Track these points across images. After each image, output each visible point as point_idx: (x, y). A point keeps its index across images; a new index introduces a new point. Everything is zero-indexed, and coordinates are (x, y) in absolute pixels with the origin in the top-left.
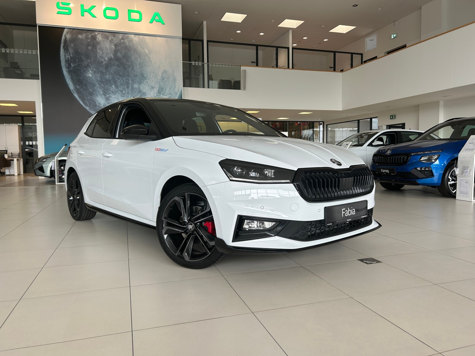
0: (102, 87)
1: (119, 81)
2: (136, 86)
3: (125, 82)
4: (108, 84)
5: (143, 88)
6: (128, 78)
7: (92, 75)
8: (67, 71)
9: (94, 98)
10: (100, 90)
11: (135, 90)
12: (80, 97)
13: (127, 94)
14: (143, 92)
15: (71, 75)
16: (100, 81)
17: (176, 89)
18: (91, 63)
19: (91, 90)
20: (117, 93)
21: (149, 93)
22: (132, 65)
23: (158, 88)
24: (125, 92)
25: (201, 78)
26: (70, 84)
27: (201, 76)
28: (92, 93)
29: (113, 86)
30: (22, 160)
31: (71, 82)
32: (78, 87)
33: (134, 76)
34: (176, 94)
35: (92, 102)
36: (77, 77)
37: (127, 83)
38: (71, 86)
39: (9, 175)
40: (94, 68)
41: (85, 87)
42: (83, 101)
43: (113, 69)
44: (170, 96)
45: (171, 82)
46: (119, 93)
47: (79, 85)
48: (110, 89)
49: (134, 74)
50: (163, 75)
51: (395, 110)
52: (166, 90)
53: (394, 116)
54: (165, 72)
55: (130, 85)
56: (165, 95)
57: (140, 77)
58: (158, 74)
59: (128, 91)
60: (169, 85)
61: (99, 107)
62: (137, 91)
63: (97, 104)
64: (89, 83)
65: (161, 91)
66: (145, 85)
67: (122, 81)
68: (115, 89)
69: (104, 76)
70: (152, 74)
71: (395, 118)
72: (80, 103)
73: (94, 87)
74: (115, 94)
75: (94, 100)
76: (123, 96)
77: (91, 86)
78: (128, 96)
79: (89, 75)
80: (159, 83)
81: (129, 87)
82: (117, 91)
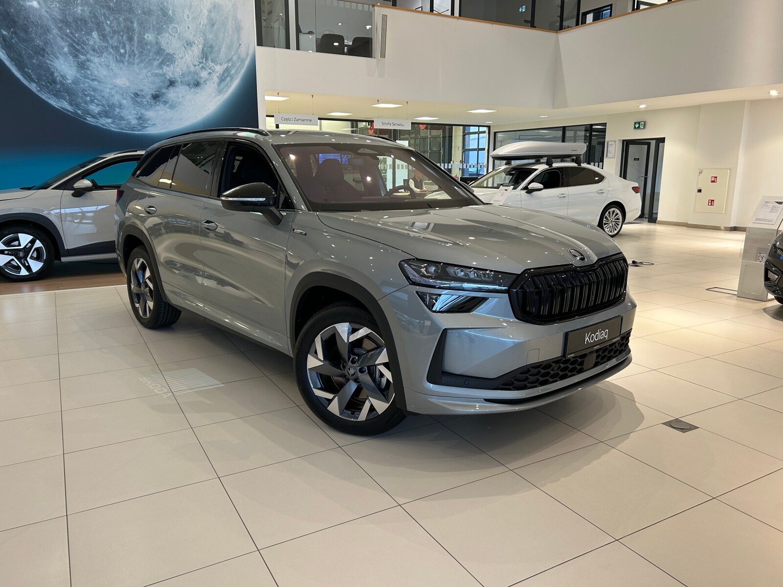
0: (67, 36)
1: (109, 23)
2: (149, 37)
3: (122, 25)
4: (82, 30)
5: (167, 43)
6: (130, 16)
7: (39, 3)
9: (48, 61)
10: (63, 44)
11: (149, 47)
12: (12, 59)
13: (130, 56)
14: (168, 54)
16: (62, 21)
17: (243, 50)
19: (38, 42)
20: (105, 54)
21: (181, 56)
23: (201, 46)
24: (126, 52)
28: (44, 50)
29: (95, 34)
32: (5, 33)
33: (144, 13)
34: (243, 61)
35: (43, 73)
37: (128, 29)
41: (22, 34)
42: (21, 67)
44: (230, 65)
45: (230, 33)
46: (110, 53)
47: (8, 28)
48: (87, 41)
49: (144, 9)
50: (213, 15)
51: (646, 112)
52: (220, 52)
53: (643, 123)
54: (215, 7)
55: (135, 35)
56: (219, 62)
57: (158, 16)
58: (200, 10)
59: (131, 48)
60: (226, 39)
61: (62, 84)
62: (154, 51)
63: (58, 76)
64: (33, 23)
65: (207, 54)
66: (170, 37)
67: (115, 24)
68: (99, 43)
69: (70, 9)
70: (187, 12)
71: (644, 128)
72: (13, 74)
73: (47, 36)
74: (101, 56)
75: (49, 67)
76: (120, 59)
77: (39, 31)
78: (131, 60)
79: (30, 4)
80: (203, 34)
81: (134, 40)
82: (105, 46)
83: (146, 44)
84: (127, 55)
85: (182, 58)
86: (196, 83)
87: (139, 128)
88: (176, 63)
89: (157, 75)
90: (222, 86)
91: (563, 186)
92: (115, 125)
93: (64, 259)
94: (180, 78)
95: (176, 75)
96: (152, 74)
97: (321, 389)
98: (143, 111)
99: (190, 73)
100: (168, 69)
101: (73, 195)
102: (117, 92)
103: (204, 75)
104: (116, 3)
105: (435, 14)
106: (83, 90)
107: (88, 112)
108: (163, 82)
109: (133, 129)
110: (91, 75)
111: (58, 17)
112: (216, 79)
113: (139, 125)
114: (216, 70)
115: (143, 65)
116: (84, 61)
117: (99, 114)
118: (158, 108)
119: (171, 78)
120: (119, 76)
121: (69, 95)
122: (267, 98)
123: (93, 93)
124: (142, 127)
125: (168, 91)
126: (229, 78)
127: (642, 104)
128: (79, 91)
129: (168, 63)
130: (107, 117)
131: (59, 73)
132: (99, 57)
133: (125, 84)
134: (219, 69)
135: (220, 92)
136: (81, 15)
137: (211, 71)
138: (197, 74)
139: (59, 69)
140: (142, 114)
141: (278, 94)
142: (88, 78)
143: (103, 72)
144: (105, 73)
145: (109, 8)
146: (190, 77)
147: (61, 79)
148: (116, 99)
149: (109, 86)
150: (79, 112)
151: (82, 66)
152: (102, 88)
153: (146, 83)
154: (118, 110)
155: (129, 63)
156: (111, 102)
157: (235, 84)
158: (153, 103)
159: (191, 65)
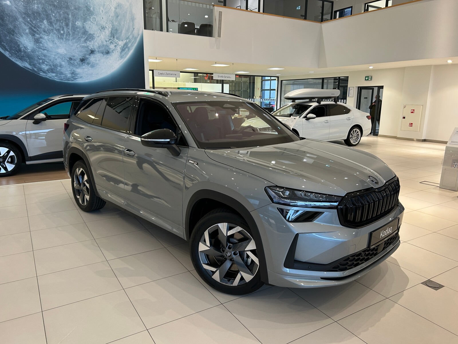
0: (28, 22)
1: (54, 15)
2: (79, 23)
3: (62, 16)
4: (37, 19)
5: (90, 27)
6: (67, 11)
7: (10, 2)
9: (16, 38)
10: (26, 27)
11: (78, 30)
13: (67, 35)
14: (90, 34)
16: (25, 14)
17: (135, 32)
19: (10, 26)
20: (52, 34)
21: (98, 35)
23: (110, 30)
24: (64, 33)
28: (14, 31)
29: (45, 22)
33: (76, 9)
34: (136, 39)
35: (13, 45)
37: (66, 18)
44: (128, 41)
46: (55, 33)
48: (40, 26)
49: (75, 6)
50: (117, 10)
51: (373, 70)
52: (122, 33)
53: (370, 77)
54: (119, 6)
55: (70, 22)
56: (121, 39)
57: (84, 11)
58: (110, 8)
59: (67, 31)
60: (125, 25)
61: (25, 52)
62: (82, 32)
63: (22, 47)
64: (7, 15)
65: (114, 34)
66: (91, 24)
67: (58, 15)
68: (48, 27)
69: (30, 6)
70: (102, 8)
71: (371, 80)
73: (16, 22)
74: (49, 35)
75: (16, 42)
76: (61, 37)
77: (11, 19)
79: (5, 2)
80: (112, 22)
81: (69, 25)
82: (51, 29)
83: (77, 28)
84: (65, 35)
85: (99, 37)
86: (107, 52)
87: (72, 79)
88: (95, 40)
89: (83, 47)
90: (123, 54)
91: (327, 116)
92: (57, 77)
93: (28, 163)
94: (97, 49)
95: (95, 47)
96: (80, 46)
97: (207, 264)
98: (75, 69)
99: (103, 45)
100: (90, 43)
101: (34, 123)
102: (59, 57)
103: (112, 47)
104: (58, 3)
105: (249, 11)
106: (38, 56)
107: (41, 70)
108: (87, 51)
109: (68, 80)
110: (43, 47)
111: (23, 11)
112: (119, 49)
113: (72, 77)
114: (119, 44)
115: (75, 40)
116: (39, 38)
117: (48, 70)
118: (84, 67)
119: (92, 49)
120: (60, 47)
121: (29, 59)
122: (150, 60)
123: (44, 58)
124: (74, 78)
125: (90, 57)
126: (127, 49)
127: (370, 66)
128: (35, 57)
129: (90, 40)
130: (53, 72)
131: (23, 45)
132: (47, 35)
133: (63, 52)
134: (121, 43)
135: (122, 57)
136: (37, 10)
137: (116, 45)
138: (108, 47)
139: (23, 43)
140: (74, 70)
141: (156, 58)
142: (41, 49)
143: (50, 45)
144: (51, 45)
145: (54, 6)
146: (103, 48)
147: (24, 49)
148: (58, 61)
149: (54, 54)
150: (35, 69)
151: (37, 41)
152: (49, 55)
153: (76, 52)
154: (59, 68)
155: (66, 39)
156: (55, 63)
157: (130, 53)
158: (81, 64)
159: (104, 41)
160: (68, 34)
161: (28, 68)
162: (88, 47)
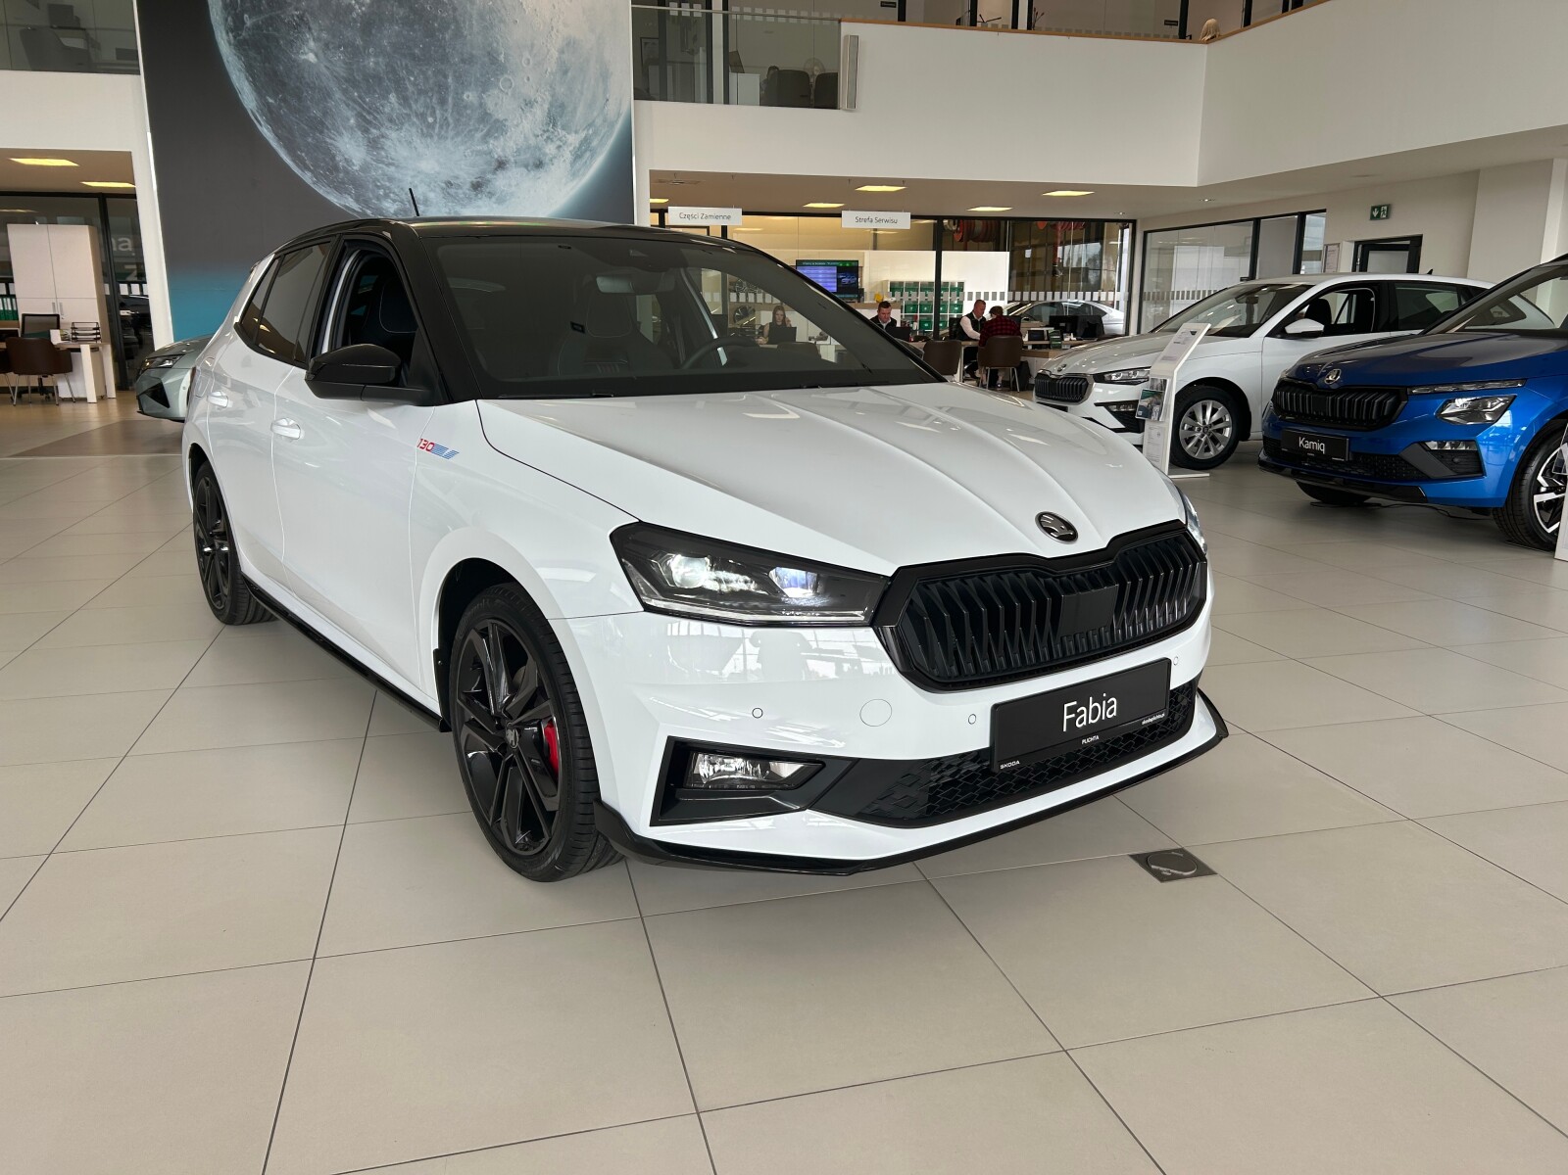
0: (355, 101)
1: (412, 79)
2: (470, 96)
3: (431, 81)
4: (375, 91)
5: (496, 104)
6: (443, 67)
7: (316, 55)
8: (232, 42)
9: (328, 140)
10: (349, 113)
11: (469, 112)
12: (279, 137)
13: (441, 127)
14: (497, 121)
15: (246, 56)
16: (347, 80)
17: (611, 109)
18: (312, 14)
19: (316, 112)
20: (406, 126)
21: (515, 123)
22: (455, 18)
23: (546, 106)
24: (435, 121)
25: (701, 61)
26: (243, 89)
27: (702, 56)
28: (323, 124)
29: (393, 98)
30: (108, 349)
31: (246, 83)
32: (271, 101)
33: (463, 61)
34: (612, 125)
35: (321, 156)
36: (267, 65)
37: (440, 86)
38: (249, 99)
39: (71, 400)
40: (322, 30)
41: (294, 102)
42: (291, 152)
43: (388, 35)
44: (591, 132)
45: (592, 82)
46: (414, 124)
47: (275, 95)
48: (381, 108)
49: (463, 54)
50: (566, 56)
52: (576, 112)
53: (1385, 208)
54: (570, 44)
55: (449, 95)
56: (574, 129)
57: (484, 64)
58: (546, 51)
59: (443, 115)
60: (585, 92)
61: (347, 172)
62: (477, 116)
63: (341, 161)
64: (309, 85)
65: (556, 117)
66: (500, 95)
67: (421, 79)
68: (399, 109)
69: (358, 62)
70: (527, 55)
71: (1387, 216)
72: (281, 159)
73: (327, 102)
74: (401, 129)
75: (329, 149)
76: (427, 132)
77: (317, 96)
78: (443, 133)
79: (305, 57)
80: (551, 87)
81: (447, 102)
82: (406, 114)
83: (465, 107)
84: (438, 125)
85: (517, 126)
86: (538, 163)
88: (508, 134)
89: (479, 153)
90: (577, 166)
94: (514, 156)
95: (508, 152)
96: (472, 152)
98: (458, 209)
99: (529, 147)
100: (496, 144)
102: (422, 181)
103: (550, 150)
104: (422, 49)
106: (375, 181)
107: (380, 213)
108: (488, 163)
110: (387, 157)
111: (342, 74)
112: (568, 155)
114: (569, 141)
115: (460, 139)
116: (377, 137)
117: (396, 214)
118: (480, 203)
119: (499, 156)
120: (425, 157)
121: (355, 188)
123: (388, 184)
125: (495, 177)
126: (588, 154)
128: (369, 182)
129: (496, 135)
131: (343, 156)
132: (397, 130)
133: (433, 169)
134: (574, 140)
135: (574, 175)
136: (374, 70)
137: (562, 144)
138: (540, 149)
139: (342, 151)
142: (383, 162)
143: (403, 153)
144: (405, 154)
146: (528, 155)
147: (345, 165)
148: (421, 191)
149: (411, 173)
150: (369, 212)
151: (374, 144)
152: (401, 176)
153: (463, 167)
154: (422, 208)
155: (440, 137)
157: (598, 162)
158: (473, 196)
159: (531, 135)
160: (445, 123)
161: (354, 211)
162: (490, 153)
